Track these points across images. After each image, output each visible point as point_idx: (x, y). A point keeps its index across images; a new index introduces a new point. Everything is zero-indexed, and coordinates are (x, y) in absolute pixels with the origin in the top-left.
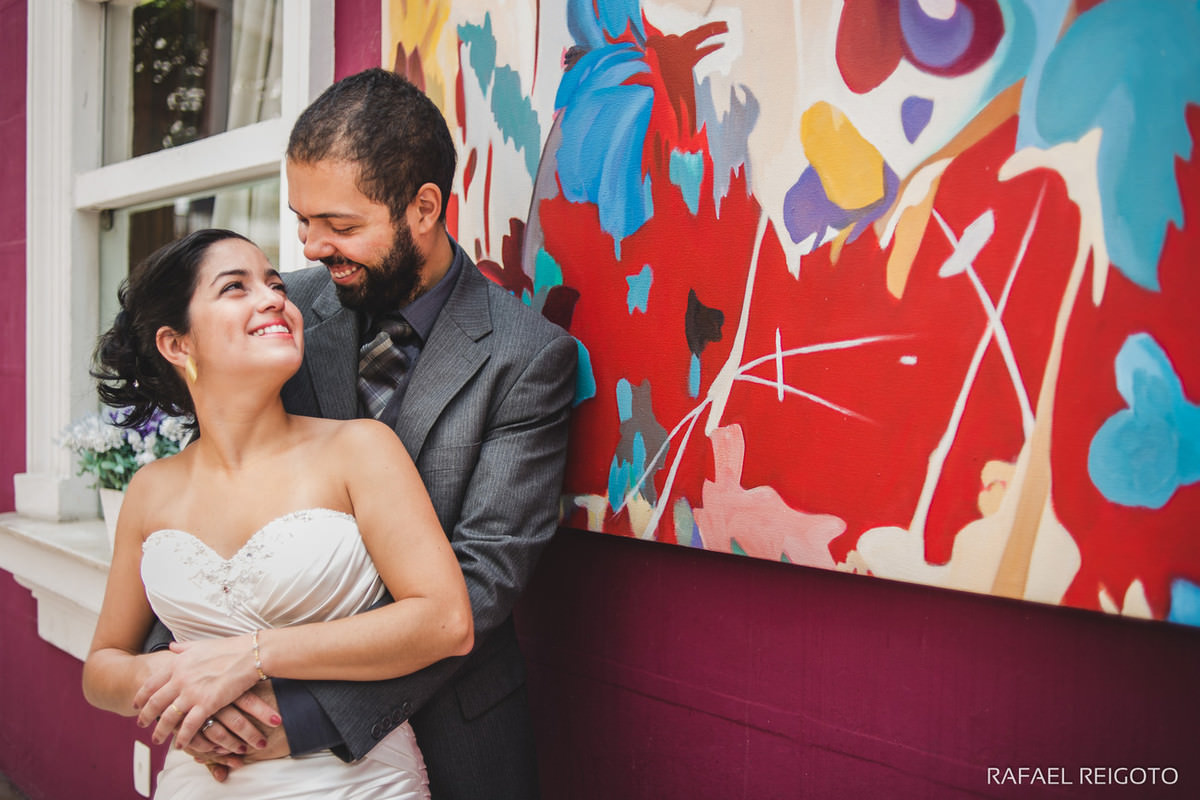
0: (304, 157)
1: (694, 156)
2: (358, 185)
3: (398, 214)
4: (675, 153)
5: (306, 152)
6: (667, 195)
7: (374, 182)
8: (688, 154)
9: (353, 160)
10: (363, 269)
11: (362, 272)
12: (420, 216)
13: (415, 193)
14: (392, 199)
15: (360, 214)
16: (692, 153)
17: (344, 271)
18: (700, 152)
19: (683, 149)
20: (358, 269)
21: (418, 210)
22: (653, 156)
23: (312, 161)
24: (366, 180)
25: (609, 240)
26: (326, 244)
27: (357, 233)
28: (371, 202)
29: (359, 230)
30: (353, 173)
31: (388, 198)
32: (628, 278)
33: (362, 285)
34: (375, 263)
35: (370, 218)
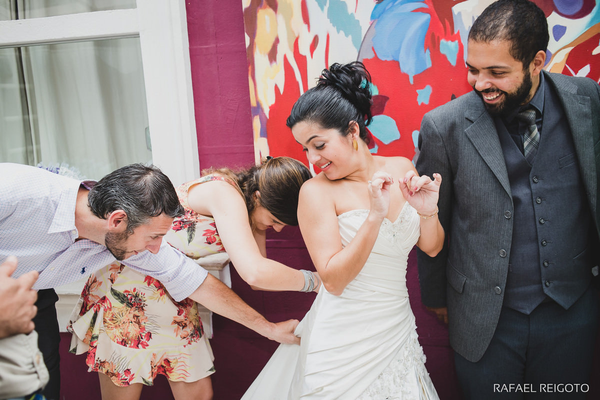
0: (483, 39)
1: (453, 43)
2: (510, 51)
3: (526, 67)
4: (443, 41)
5: (485, 37)
6: (438, 58)
7: (517, 50)
8: (450, 42)
9: (508, 39)
10: (503, 95)
11: (503, 96)
12: (534, 67)
13: (534, 56)
14: (524, 59)
15: (510, 66)
16: (452, 41)
17: (493, 96)
18: (457, 41)
19: (447, 39)
20: (500, 95)
21: (534, 65)
22: (432, 42)
23: (487, 41)
24: (515, 49)
25: (406, 76)
26: (488, 82)
27: (507, 76)
28: (515, 60)
29: (507, 75)
30: (508, 45)
31: (523, 58)
32: (417, 91)
33: (501, 104)
34: (513, 91)
35: (513, 69)
